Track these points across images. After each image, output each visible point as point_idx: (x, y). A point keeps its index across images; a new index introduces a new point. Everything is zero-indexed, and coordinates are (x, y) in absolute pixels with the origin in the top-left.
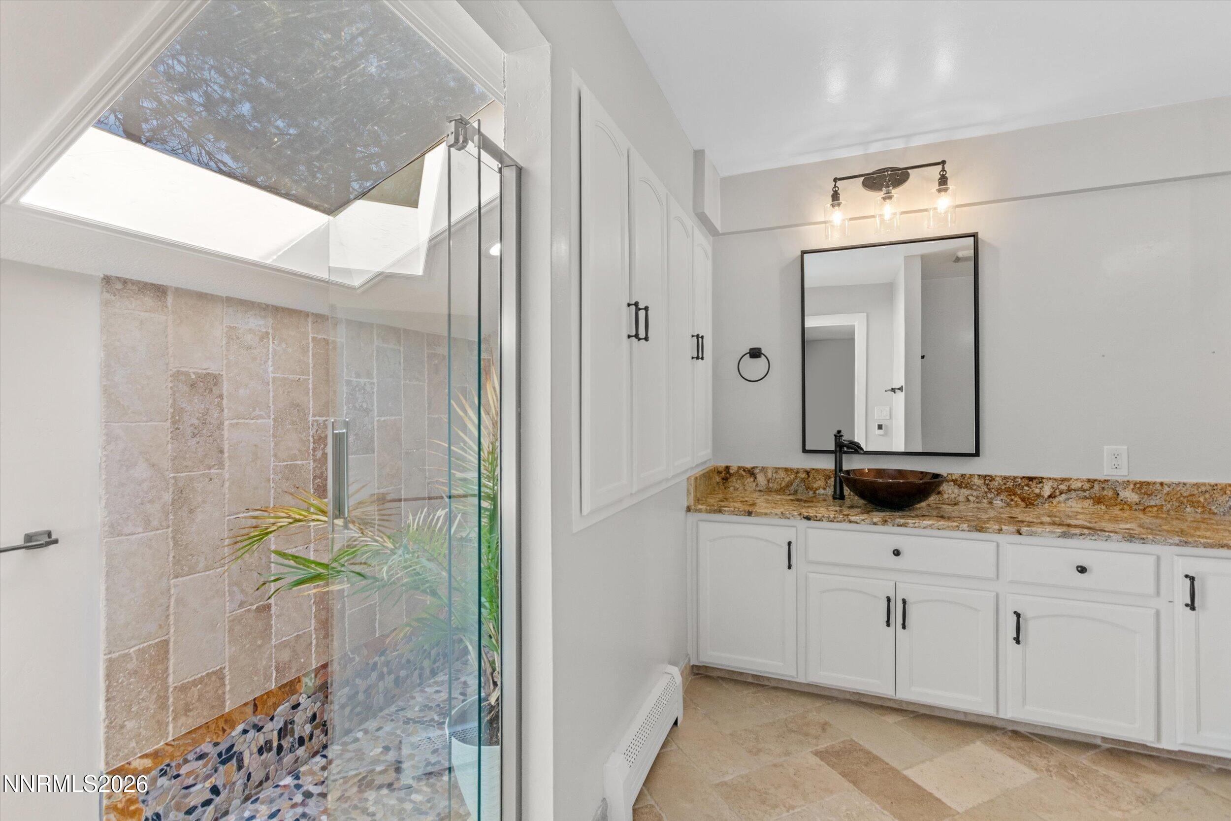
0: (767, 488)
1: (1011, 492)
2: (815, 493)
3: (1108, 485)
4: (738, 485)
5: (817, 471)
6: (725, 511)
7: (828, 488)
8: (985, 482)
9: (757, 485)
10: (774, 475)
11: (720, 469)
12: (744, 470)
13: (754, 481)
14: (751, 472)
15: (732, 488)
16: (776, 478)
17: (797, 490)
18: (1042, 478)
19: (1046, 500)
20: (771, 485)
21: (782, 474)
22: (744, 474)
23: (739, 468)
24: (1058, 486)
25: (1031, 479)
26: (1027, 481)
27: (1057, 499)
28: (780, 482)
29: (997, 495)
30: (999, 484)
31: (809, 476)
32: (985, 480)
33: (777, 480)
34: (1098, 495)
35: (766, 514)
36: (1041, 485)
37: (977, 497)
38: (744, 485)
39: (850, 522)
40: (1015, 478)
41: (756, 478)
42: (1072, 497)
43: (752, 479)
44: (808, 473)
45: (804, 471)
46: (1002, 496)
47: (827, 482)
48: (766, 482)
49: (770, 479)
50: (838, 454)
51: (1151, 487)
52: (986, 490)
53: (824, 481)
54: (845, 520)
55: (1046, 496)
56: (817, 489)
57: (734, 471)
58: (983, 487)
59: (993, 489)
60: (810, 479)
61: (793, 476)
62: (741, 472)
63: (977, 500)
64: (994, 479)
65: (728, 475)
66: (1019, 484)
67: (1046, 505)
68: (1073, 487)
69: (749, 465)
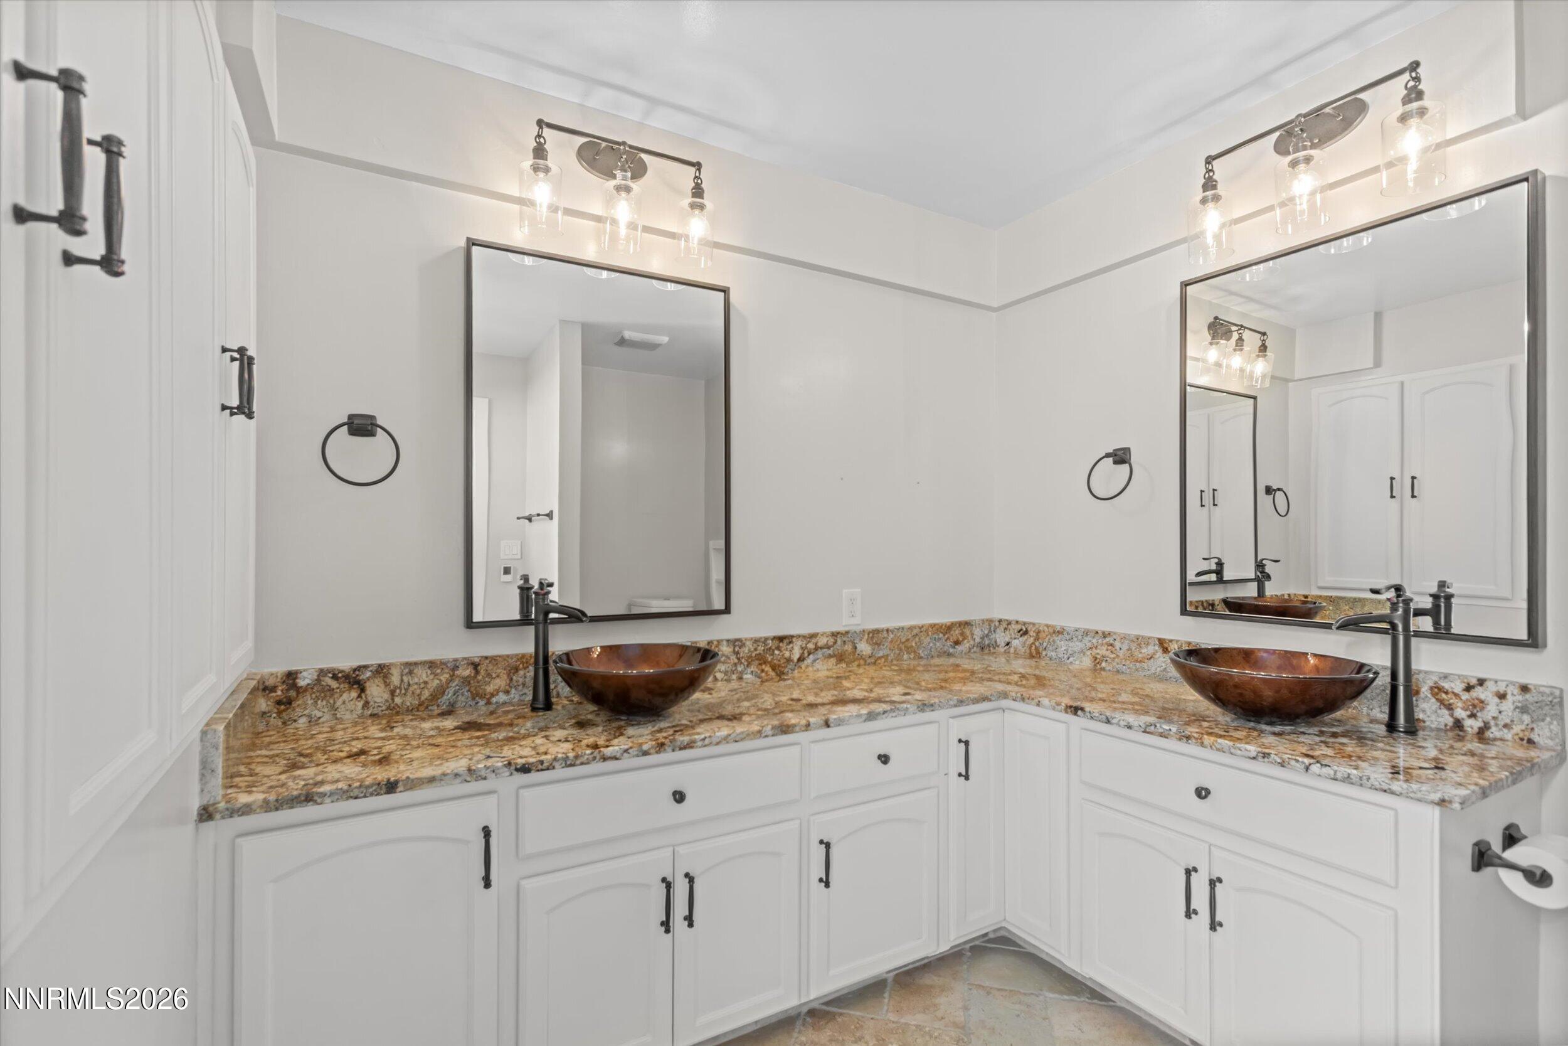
0: (388, 708)
1: (761, 660)
2: (489, 703)
3: (848, 637)
4: (320, 711)
5: (493, 660)
6: (323, 795)
7: (513, 691)
8: (734, 650)
9: (367, 703)
10: (405, 679)
11: (271, 682)
12: (335, 677)
13: (359, 696)
14: (354, 680)
15: (303, 721)
16: (409, 685)
17: (455, 702)
18: (792, 637)
19: (795, 665)
20: (398, 700)
21: (422, 674)
22: (334, 684)
23: (322, 672)
24: (806, 645)
25: (781, 639)
26: (776, 642)
27: (805, 662)
28: (418, 691)
29: (748, 666)
30: (749, 651)
31: (477, 672)
32: (735, 646)
33: (411, 689)
34: (840, 651)
35: (432, 780)
36: (791, 645)
37: (726, 673)
38: (334, 709)
39: (605, 759)
40: (766, 639)
41: (363, 690)
42: (818, 657)
43: (354, 694)
44: (475, 666)
45: (468, 664)
46: (752, 667)
47: (511, 680)
48: (387, 696)
49: (396, 688)
50: (541, 627)
51: (880, 635)
52: (736, 661)
53: (505, 677)
54: (594, 758)
55: (795, 660)
56: (492, 695)
57: (307, 681)
58: (732, 658)
59: (742, 658)
60: (480, 677)
61: (444, 677)
62: (328, 681)
63: (726, 677)
64: (744, 644)
65: (293, 693)
66: (770, 648)
67: (796, 671)
68: (820, 644)
69: (345, 664)
